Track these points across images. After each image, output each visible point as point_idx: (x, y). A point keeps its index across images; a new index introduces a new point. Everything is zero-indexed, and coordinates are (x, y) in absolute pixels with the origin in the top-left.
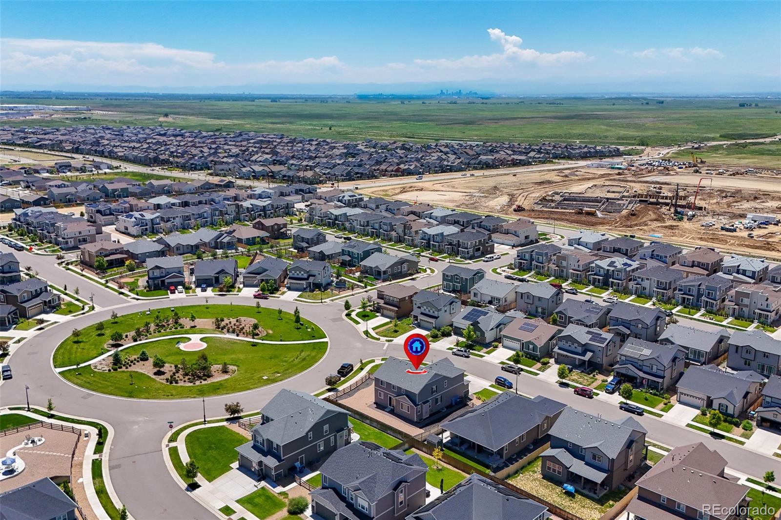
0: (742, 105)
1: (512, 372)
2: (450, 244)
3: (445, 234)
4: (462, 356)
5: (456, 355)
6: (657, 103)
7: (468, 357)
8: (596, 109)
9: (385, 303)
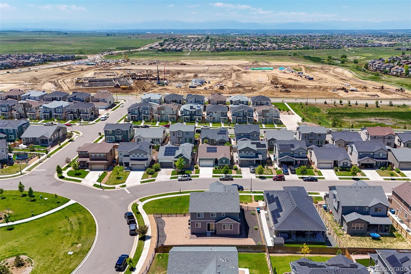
0: (108, 35)
1: (228, 180)
2: (72, 113)
3: (63, 106)
4: (187, 180)
5: (182, 180)
6: (64, 34)
7: (191, 180)
8: (34, 37)
9: (91, 160)
